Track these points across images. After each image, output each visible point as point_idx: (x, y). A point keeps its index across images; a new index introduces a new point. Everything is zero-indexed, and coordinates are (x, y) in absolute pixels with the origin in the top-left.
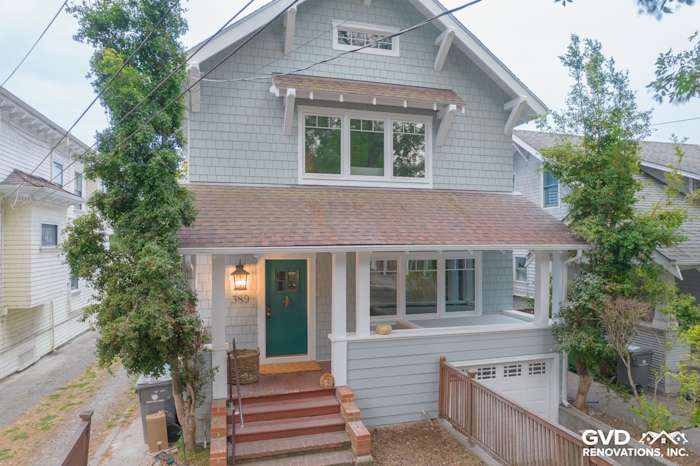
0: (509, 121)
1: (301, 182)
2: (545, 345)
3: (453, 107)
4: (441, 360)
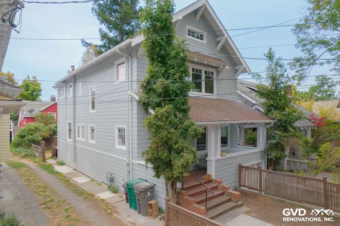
0: (237, 73)
3: (227, 67)
4: (240, 165)
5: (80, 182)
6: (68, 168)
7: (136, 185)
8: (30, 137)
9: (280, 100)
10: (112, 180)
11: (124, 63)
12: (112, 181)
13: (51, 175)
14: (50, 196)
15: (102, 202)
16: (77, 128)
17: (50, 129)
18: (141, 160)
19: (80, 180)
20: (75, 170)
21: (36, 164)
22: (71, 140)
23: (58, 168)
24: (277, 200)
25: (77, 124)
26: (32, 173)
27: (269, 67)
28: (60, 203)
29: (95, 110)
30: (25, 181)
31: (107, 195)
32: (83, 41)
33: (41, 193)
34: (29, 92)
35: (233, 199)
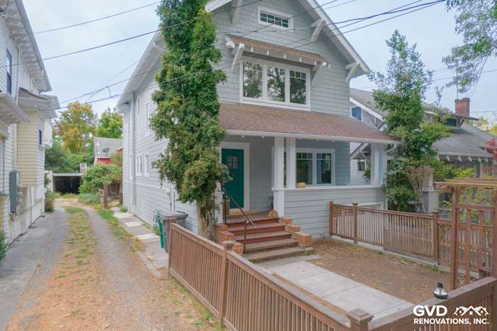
0: (349, 75)
1: (241, 102)
2: (377, 197)
3: (324, 64)
4: (331, 203)
5: (129, 226)
6: (129, 214)
8: (97, 180)
16: (136, 160)
19: (132, 224)
20: (135, 216)
21: (96, 211)
23: (117, 215)
25: (136, 156)
31: (146, 237)
34: (109, 129)
35: (300, 244)
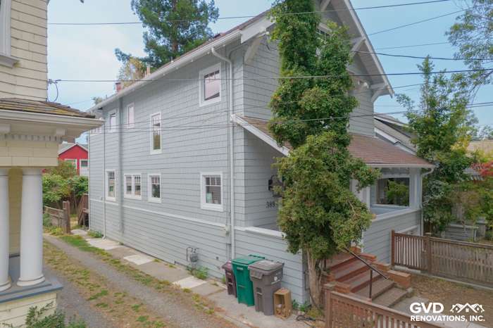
0: (374, 95)
4: (393, 232)
5: (139, 264)
6: (108, 241)
7: (252, 265)
9: (443, 135)
10: (195, 259)
11: (217, 72)
12: (195, 261)
13: (87, 253)
14: (99, 286)
15: (187, 294)
16: (125, 178)
17: (71, 184)
18: (250, 226)
19: (138, 260)
20: (122, 244)
21: (58, 237)
22: (114, 199)
23: (93, 242)
24: (462, 286)
25: (125, 174)
26: (55, 250)
27: (426, 87)
28: (120, 296)
29: (160, 150)
30: (49, 263)
31: (189, 283)
32: (117, 51)
33: (81, 281)
35: (398, 285)
